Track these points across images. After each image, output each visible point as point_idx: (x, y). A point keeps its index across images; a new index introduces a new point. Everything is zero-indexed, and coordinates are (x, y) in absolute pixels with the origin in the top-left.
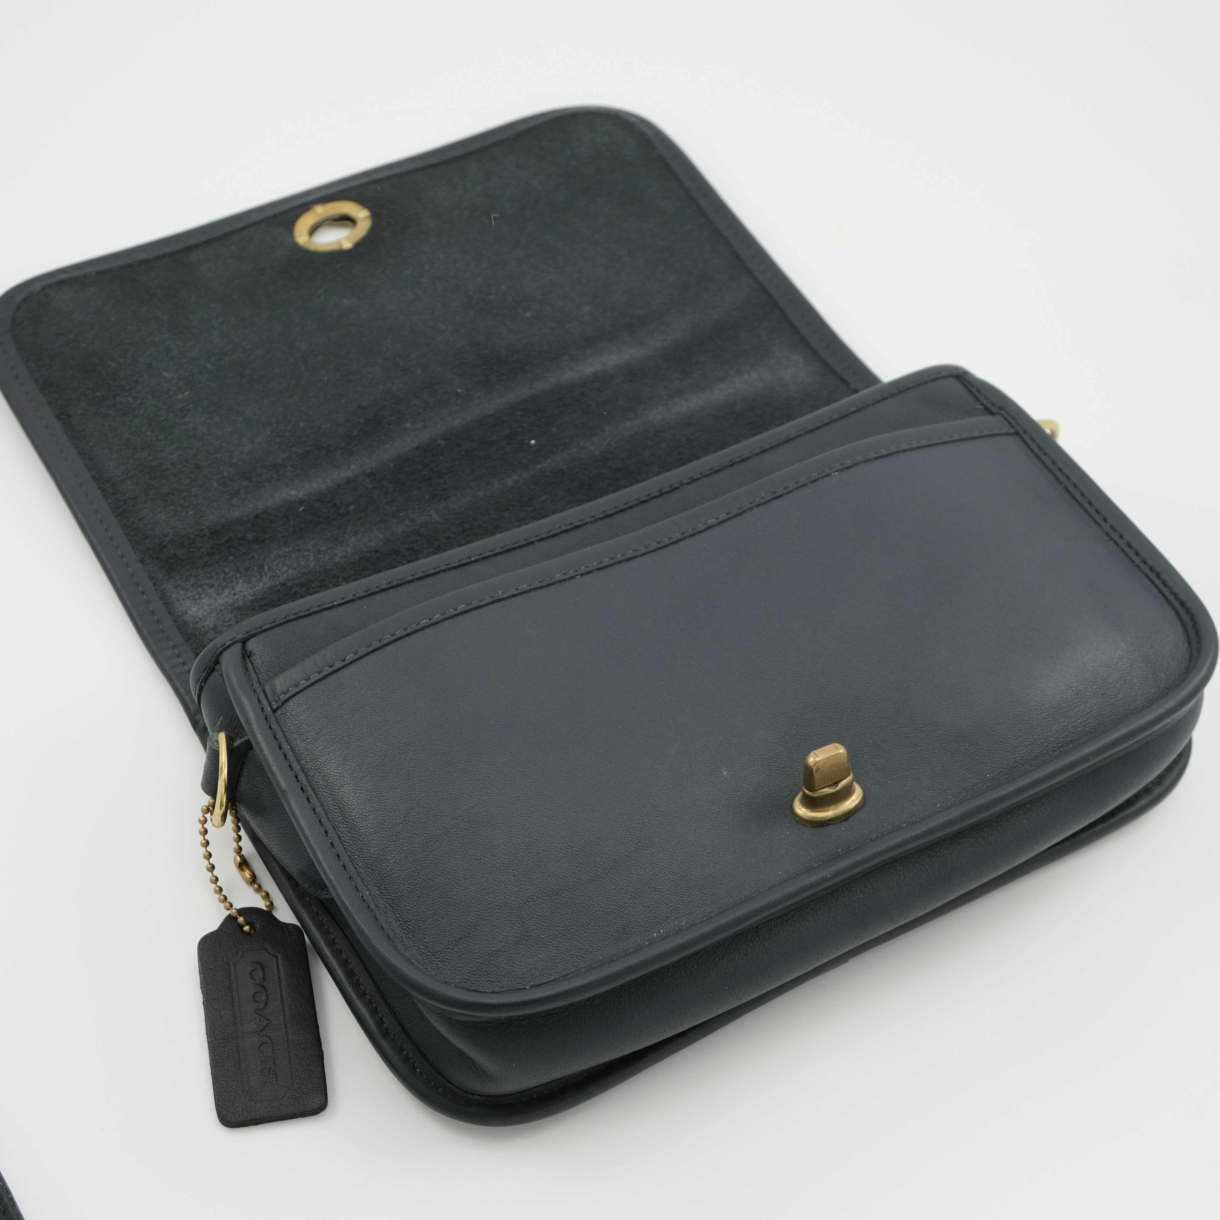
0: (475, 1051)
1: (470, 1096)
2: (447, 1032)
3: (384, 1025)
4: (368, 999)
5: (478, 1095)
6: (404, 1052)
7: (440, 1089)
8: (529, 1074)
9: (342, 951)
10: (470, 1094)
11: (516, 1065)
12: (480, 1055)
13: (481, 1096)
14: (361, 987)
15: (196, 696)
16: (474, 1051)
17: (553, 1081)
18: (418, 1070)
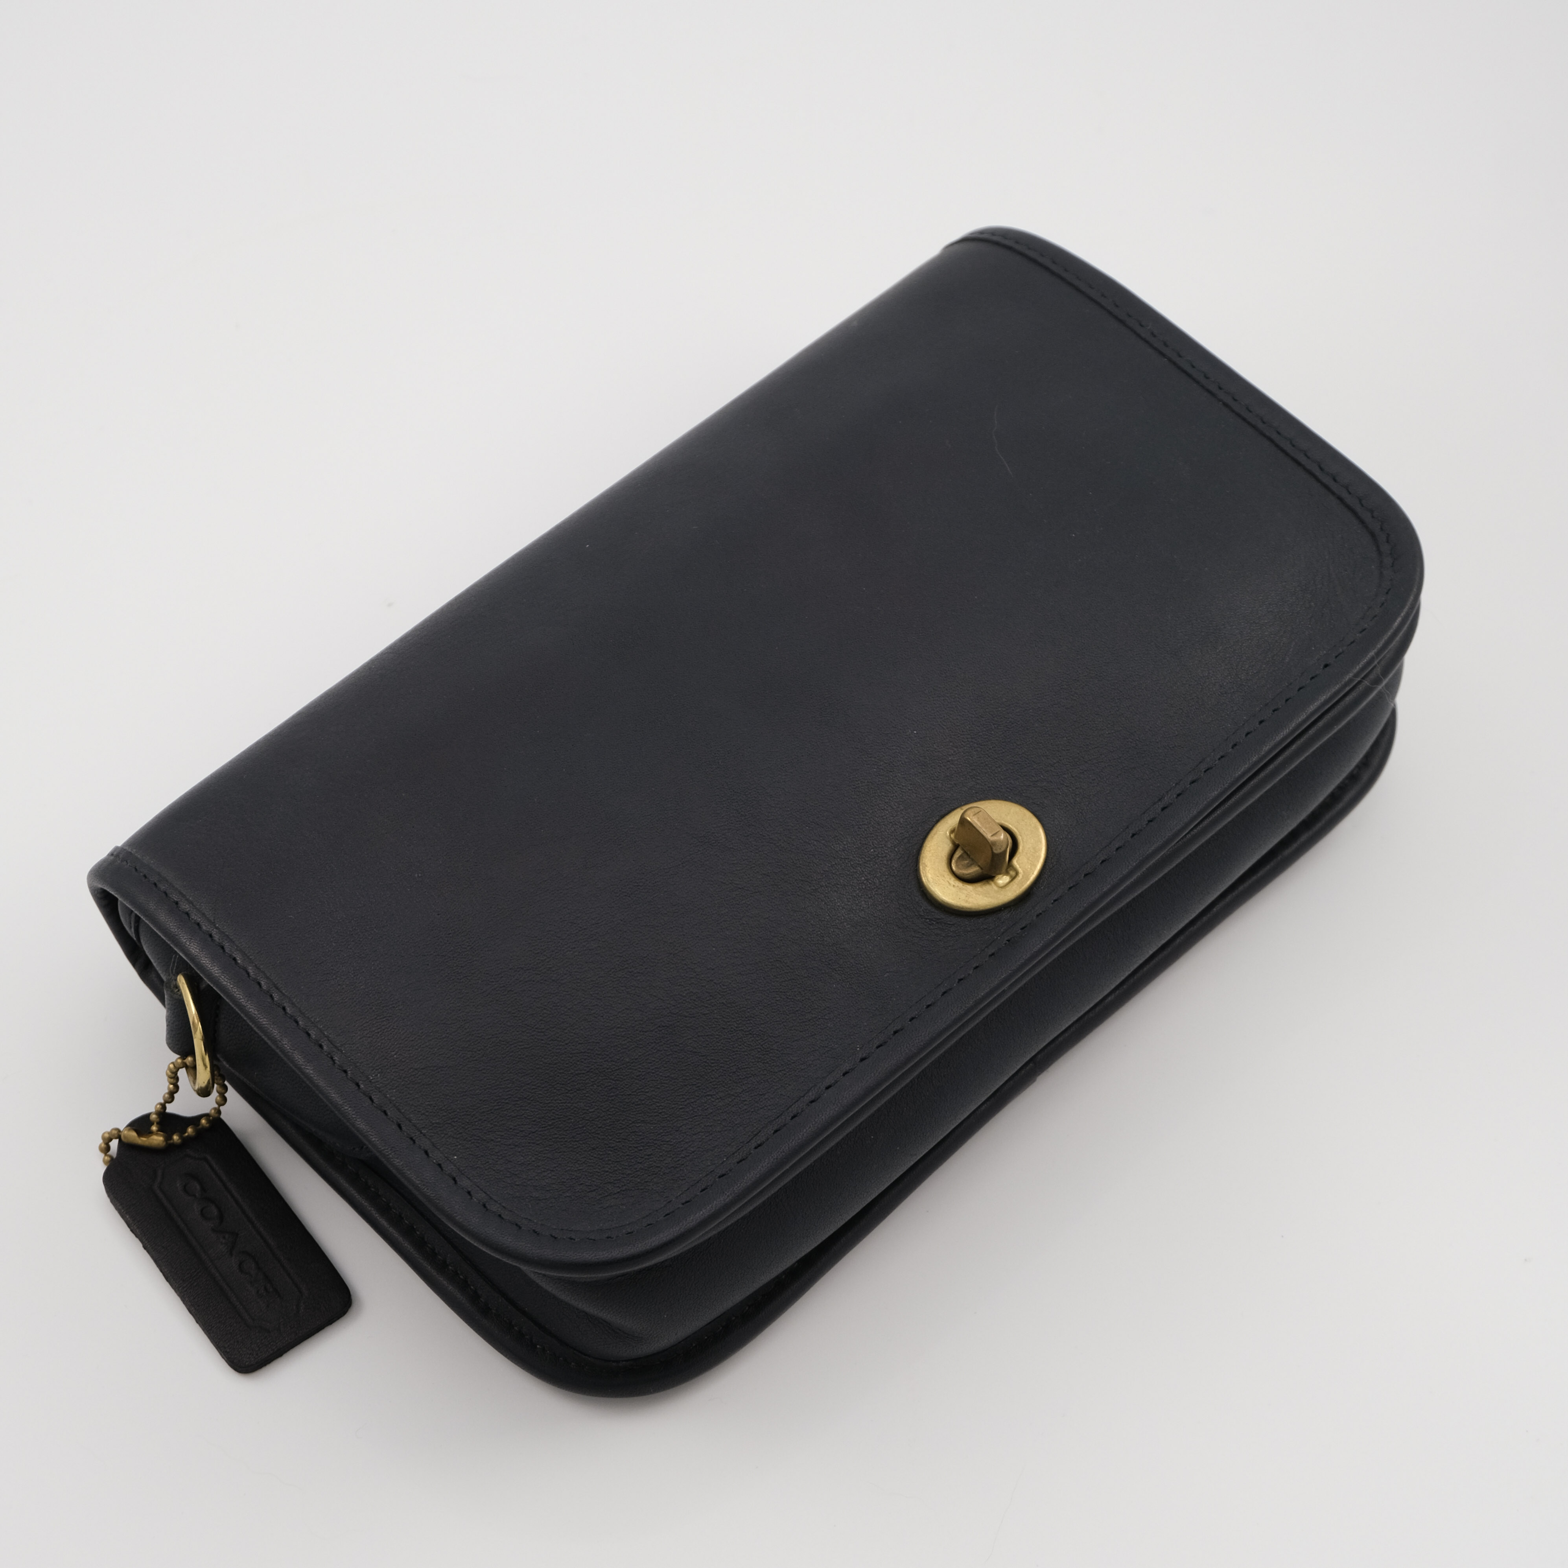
0: (614, 1312)
1: (613, 1364)
2: (572, 1298)
3: (481, 1299)
4: (452, 1271)
5: (623, 1361)
6: (516, 1328)
7: (573, 1364)
8: (685, 1321)
9: (403, 1216)
10: (614, 1361)
11: (667, 1315)
12: (620, 1315)
13: (626, 1361)
14: (439, 1257)
15: (133, 929)
16: (612, 1312)
17: (714, 1320)
18: (538, 1346)
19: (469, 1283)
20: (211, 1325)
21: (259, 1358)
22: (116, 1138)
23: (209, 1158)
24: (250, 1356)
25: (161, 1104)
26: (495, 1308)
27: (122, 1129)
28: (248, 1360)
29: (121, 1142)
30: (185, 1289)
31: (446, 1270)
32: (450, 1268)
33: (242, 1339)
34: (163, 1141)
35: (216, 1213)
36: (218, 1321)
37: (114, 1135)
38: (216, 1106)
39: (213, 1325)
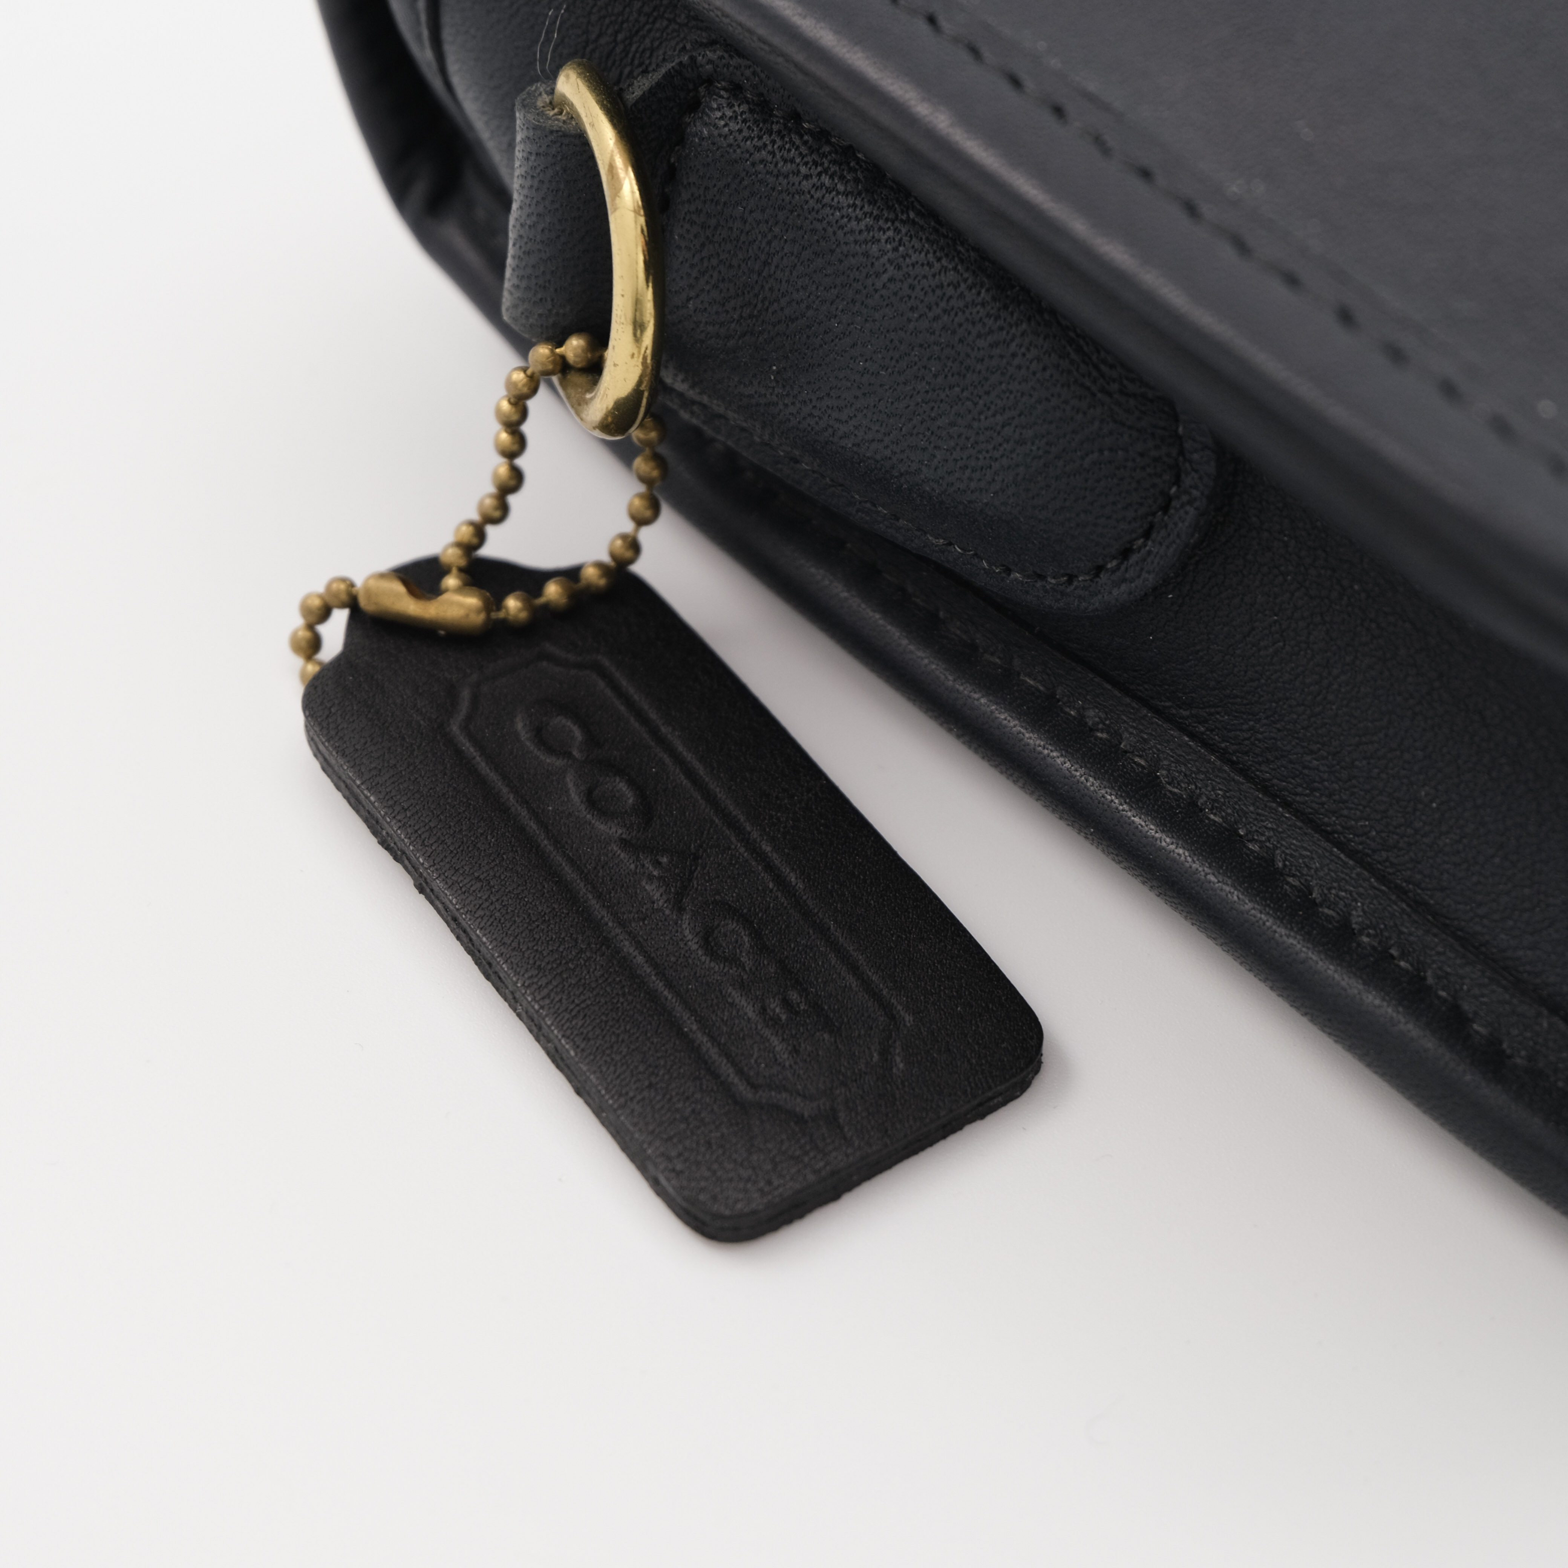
19: (1430, 981)
20: (627, 1094)
21: (776, 1193)
22: (342, 606)
23: (606, 662)
24: (749, 1185)
25: (472, 523)
26: (1523, 1053)
27: (359, 582)
28: (741, 1196)
29: (357, 615)
30: (545, 992)
31: (1354, 945)
32: (1365, 939)
33: (723, 1135)
34: (479, 612)
35: (631, 801)
36: (647, 1083)
37: (336, 595)
38: (628, 527)
39: (631, 1094)
